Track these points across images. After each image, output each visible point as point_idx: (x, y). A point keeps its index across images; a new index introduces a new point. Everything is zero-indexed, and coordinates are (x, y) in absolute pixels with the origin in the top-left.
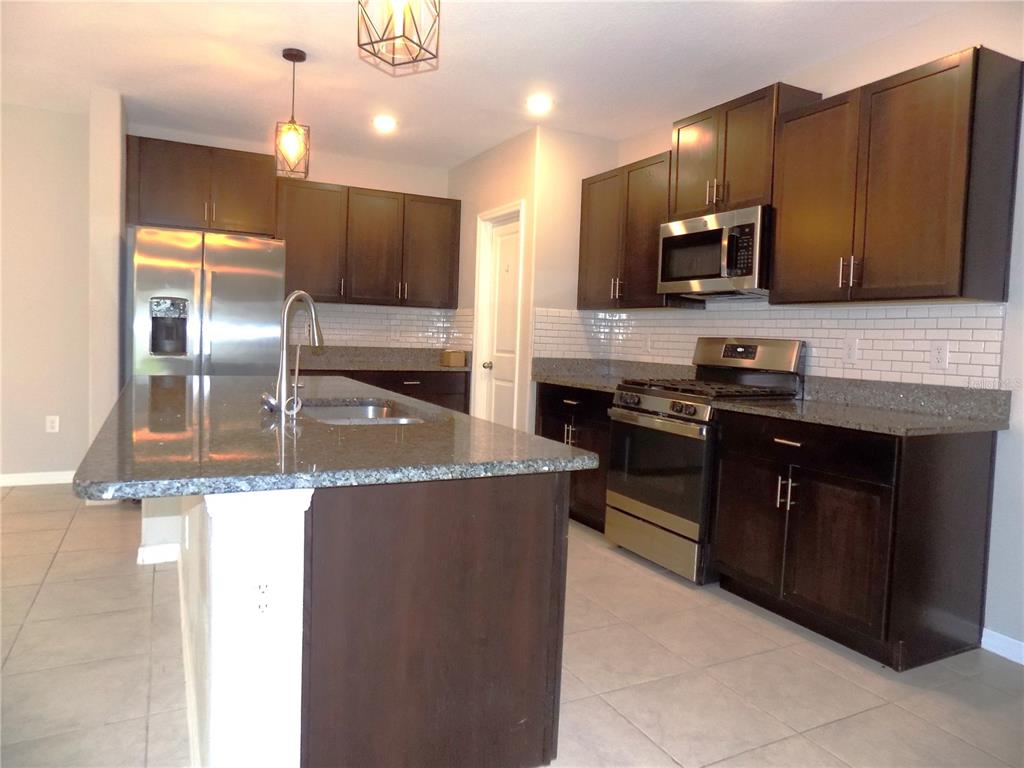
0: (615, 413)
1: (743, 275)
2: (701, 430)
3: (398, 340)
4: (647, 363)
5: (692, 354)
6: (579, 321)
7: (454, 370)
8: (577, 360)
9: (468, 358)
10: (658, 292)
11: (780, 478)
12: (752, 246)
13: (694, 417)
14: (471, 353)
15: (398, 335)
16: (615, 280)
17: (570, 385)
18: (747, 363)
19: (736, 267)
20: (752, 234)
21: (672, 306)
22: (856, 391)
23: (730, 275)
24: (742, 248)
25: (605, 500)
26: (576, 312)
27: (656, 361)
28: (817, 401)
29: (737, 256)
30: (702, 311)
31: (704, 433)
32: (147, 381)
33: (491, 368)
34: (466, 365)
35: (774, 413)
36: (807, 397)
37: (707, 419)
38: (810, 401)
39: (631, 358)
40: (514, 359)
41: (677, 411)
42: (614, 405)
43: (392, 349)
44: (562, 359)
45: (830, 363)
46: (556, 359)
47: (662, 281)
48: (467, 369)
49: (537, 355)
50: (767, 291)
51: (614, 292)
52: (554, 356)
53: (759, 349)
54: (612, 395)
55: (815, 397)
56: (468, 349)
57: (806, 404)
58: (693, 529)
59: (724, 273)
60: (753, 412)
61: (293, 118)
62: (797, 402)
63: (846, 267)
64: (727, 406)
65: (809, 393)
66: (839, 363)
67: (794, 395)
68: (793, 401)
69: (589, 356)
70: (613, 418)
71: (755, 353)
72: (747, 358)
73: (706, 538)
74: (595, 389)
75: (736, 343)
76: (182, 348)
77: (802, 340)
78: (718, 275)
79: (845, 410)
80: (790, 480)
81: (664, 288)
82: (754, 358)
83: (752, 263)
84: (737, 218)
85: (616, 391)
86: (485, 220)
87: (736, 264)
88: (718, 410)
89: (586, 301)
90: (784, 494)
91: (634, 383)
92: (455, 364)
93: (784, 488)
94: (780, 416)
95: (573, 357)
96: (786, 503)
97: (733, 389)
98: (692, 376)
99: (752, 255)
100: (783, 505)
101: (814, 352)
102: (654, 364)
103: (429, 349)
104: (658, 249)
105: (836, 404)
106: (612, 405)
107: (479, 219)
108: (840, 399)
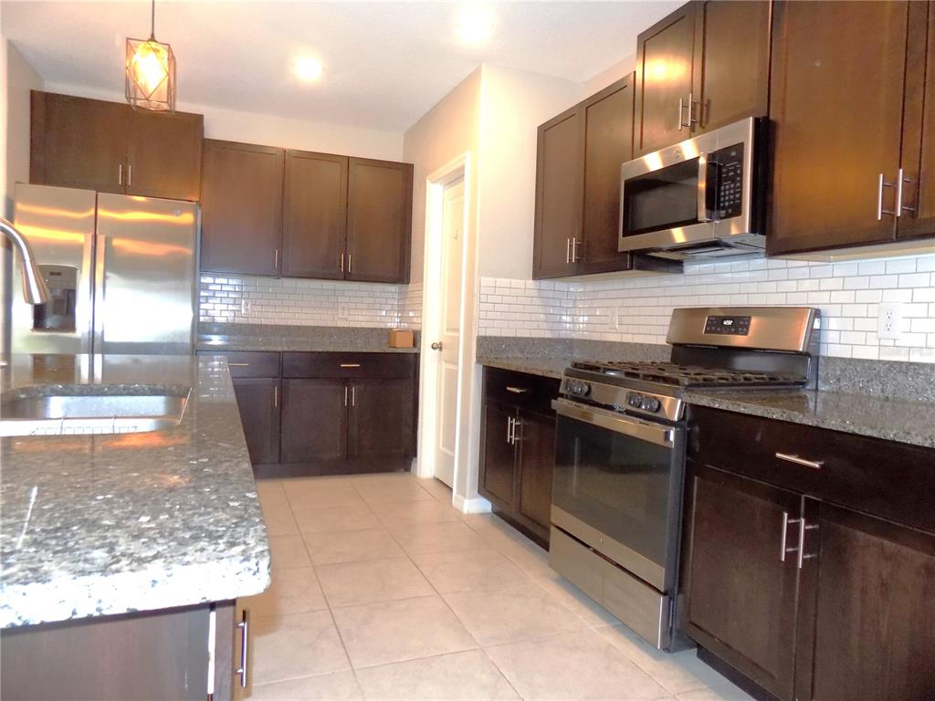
0: (560, 405)
1: (728, 216)
2: (667, 434)
3: (347, 319)
4: (615, 343)
5: (666, 331)
6: (535, 293)
7: (400, 351)
8: (532, 339)
9: (416, 338)
10: (619, 250)
11: (786, 515)
12: (741, 175)
13: (658, 415)
14: (420, 332)
15: (346, 312)
16: (571, 241)
17: (514, 369)
18: (739, 340)
19: (718, 209)
20: (740, 159)
21: (639, 268)
22: (900, 378)
23: (709, 216)
24: (728, 179)
25: (549, 518)
26: (531, 283)
27: (624, 340)
28: (838, 393)
29: (719, 191)
30: (679, 275)
31: (672, 438)
32: (29, 362)
33: (441, 349)
34: (414, 345)
35: (776, 414)
36: (822, 387)
37: (676, 419)
38: (828, 392)
39: (596, 337)
40: (458, 337)
41: (634, 405)
42: (562, 395)
43: (339, 328)
44: (514, 338)
45: (859, 338)
46: (506, 338)
47: (623, 236)
48: (415, 351)
49: (482, 333)
50: (764, 237)
51: (571, 255)
52: (503, 335)
53: (754, 321)
54: (559, 381)
55: (835, 387)
56: (415, 327)
57: (821, 396)
58: (658, 574)
59: (702, 214)
60: (742, 410)
61: (153, 35)
62: (810, 395)
63: (890, 189)
64: (704, 400)
65: (826, 381)
66: (872, 339)
67: (803, 384)
68: (803, 393)
69: (547, 335)
70: (558, 412)
71: (747, 327)
72: (736, 333)
73: (676, 589)
74: (540, 374)
75: (721, 314)
76: (69, 325)
77: (816, 307)
78: (695, 221)
79: (882, 407)
80: (803, 521)
81: (627, 243)
82: (746, 334)
83: (740, 198)
84: (720, 139)
85: (564, 378)
86: (435, 182)
87: (719, 202)
88: (691, 405)
89: (542, 270)
90: (793, 540)
91: (588, 367)
92: (403, 345)
93: (793, 530)
94: (784, 418)
95: (527, 335)
96: (796, 553)
97: (716, 374)
98: (667, 358)
99: (741, 187)
100: (792, 557)
101: (833, 324)
102: (622, 344)
103: (382, 329)
104: (619, 195)
105: (870, 397)
106: (557, 395)
107: (428, 181)
108: (875, 389)
